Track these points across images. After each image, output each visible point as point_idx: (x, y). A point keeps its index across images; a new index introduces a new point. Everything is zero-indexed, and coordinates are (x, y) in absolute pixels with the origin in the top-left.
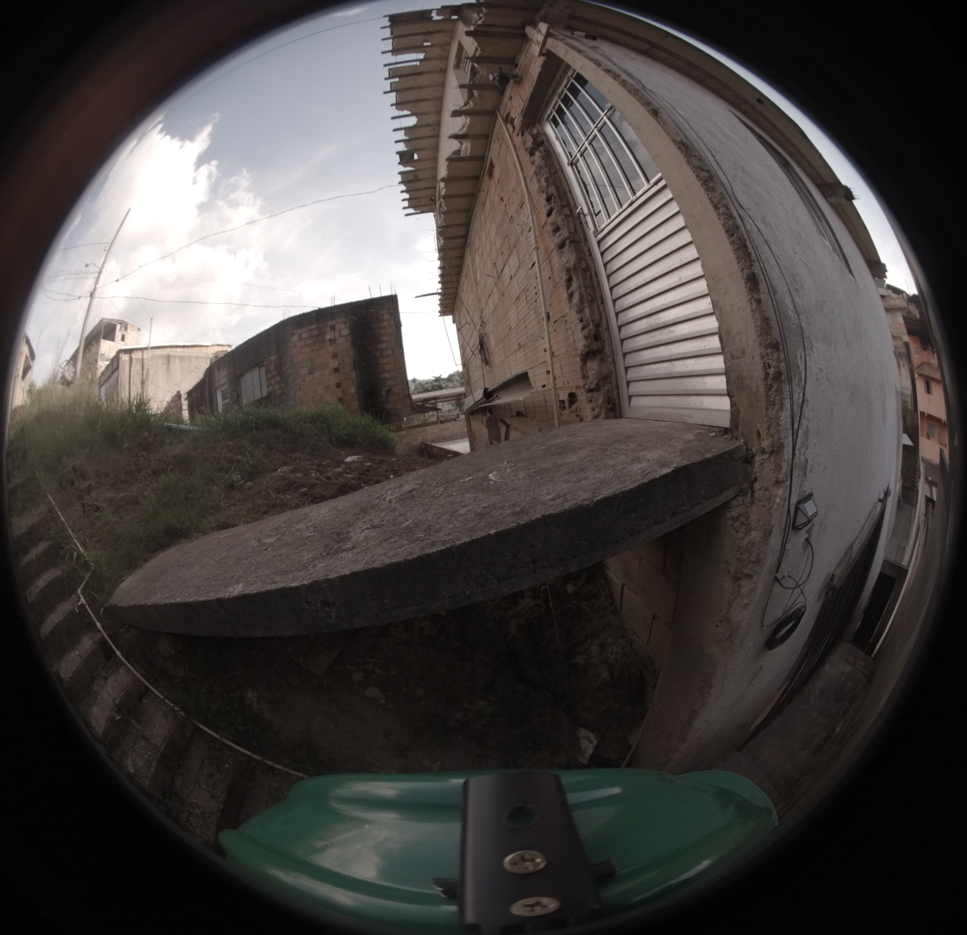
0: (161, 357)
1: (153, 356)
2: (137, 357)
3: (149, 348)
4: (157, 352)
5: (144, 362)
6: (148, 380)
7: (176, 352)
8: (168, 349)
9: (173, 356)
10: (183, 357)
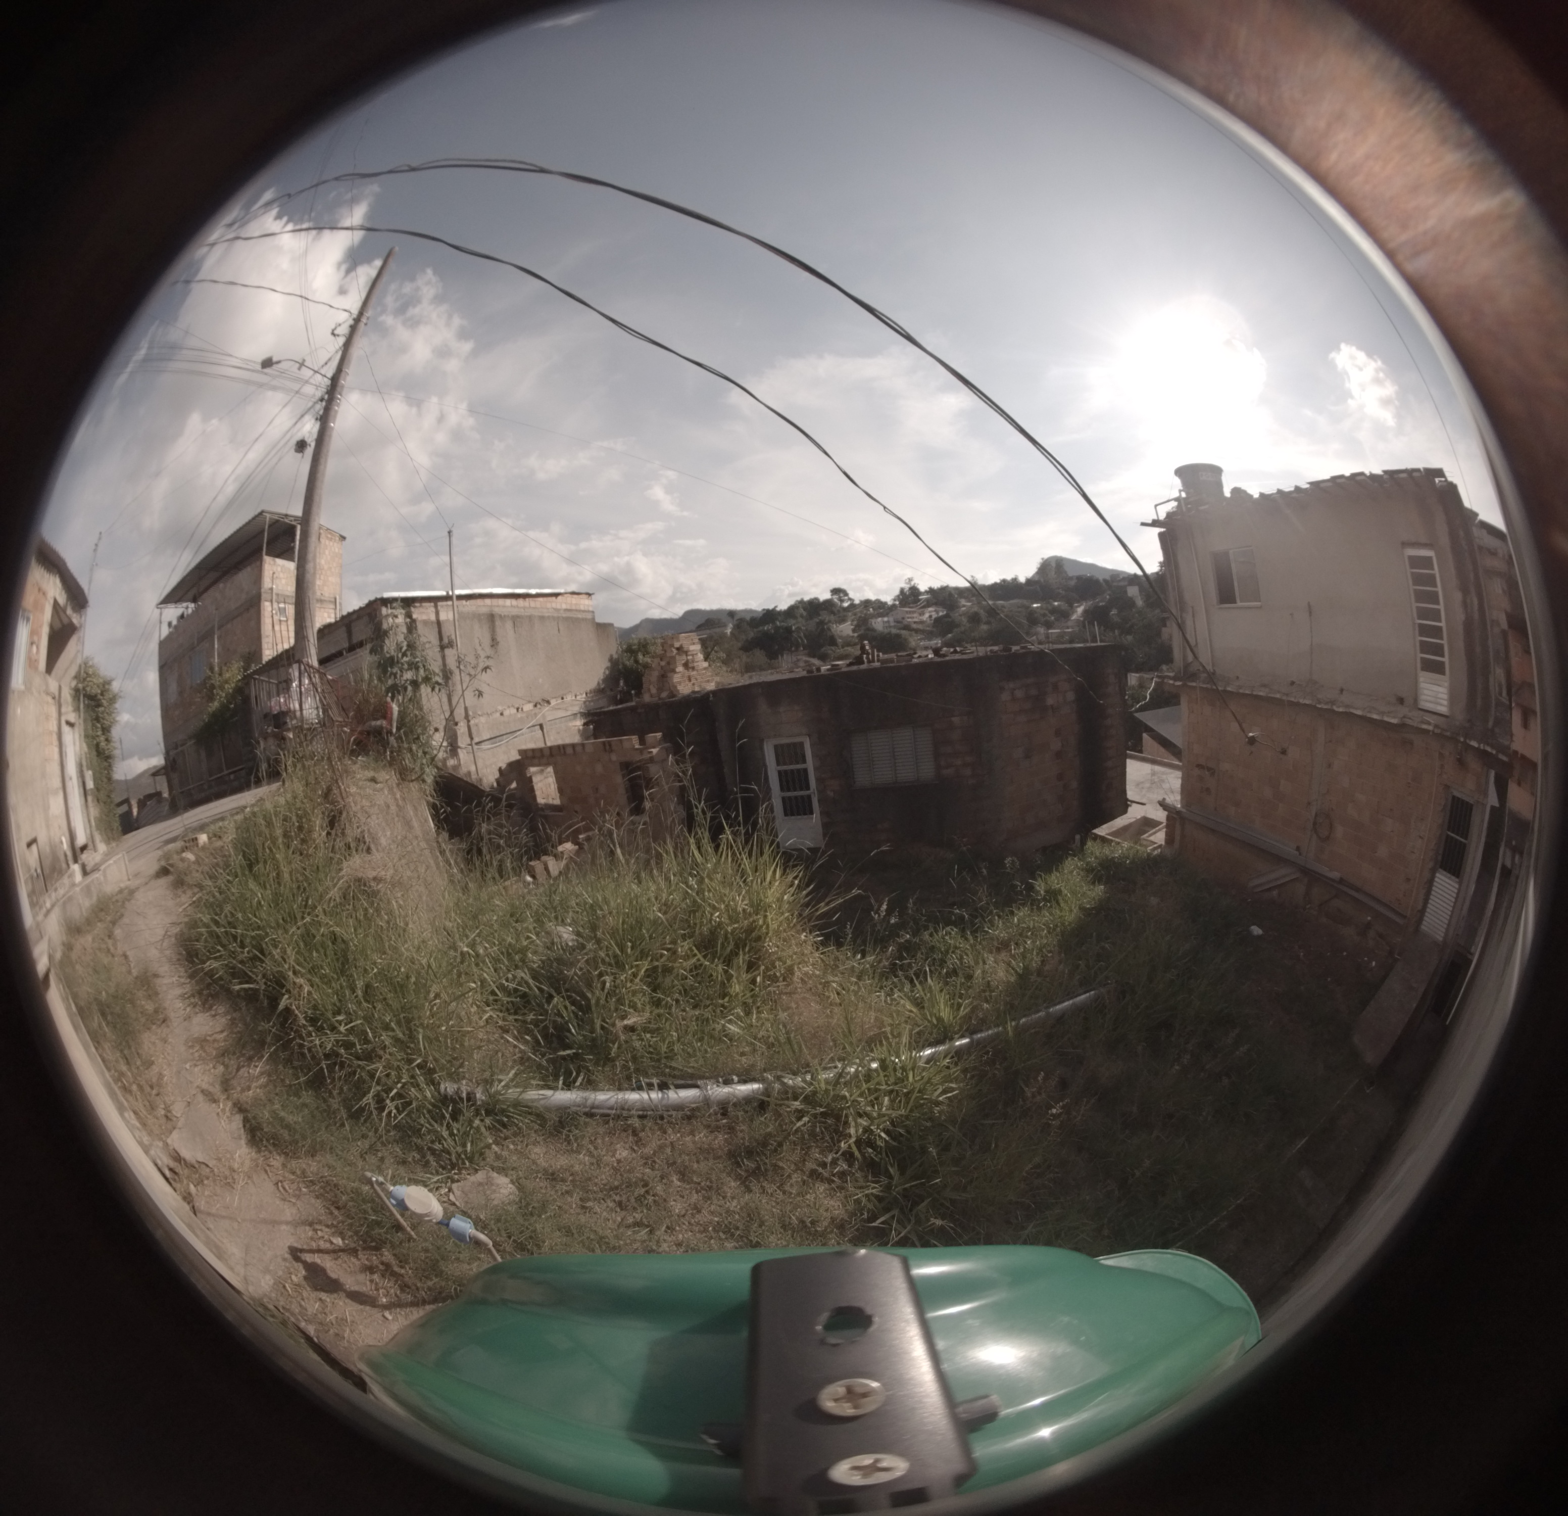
0: (477, 617)
1: (462, 617)
2: (424, 617)
3: (455, 598)
5: (443, 630)
6: (460, 670)
7: (504, 607)
8: (488, 601)
9: (500, 616)
10: (518, 617)
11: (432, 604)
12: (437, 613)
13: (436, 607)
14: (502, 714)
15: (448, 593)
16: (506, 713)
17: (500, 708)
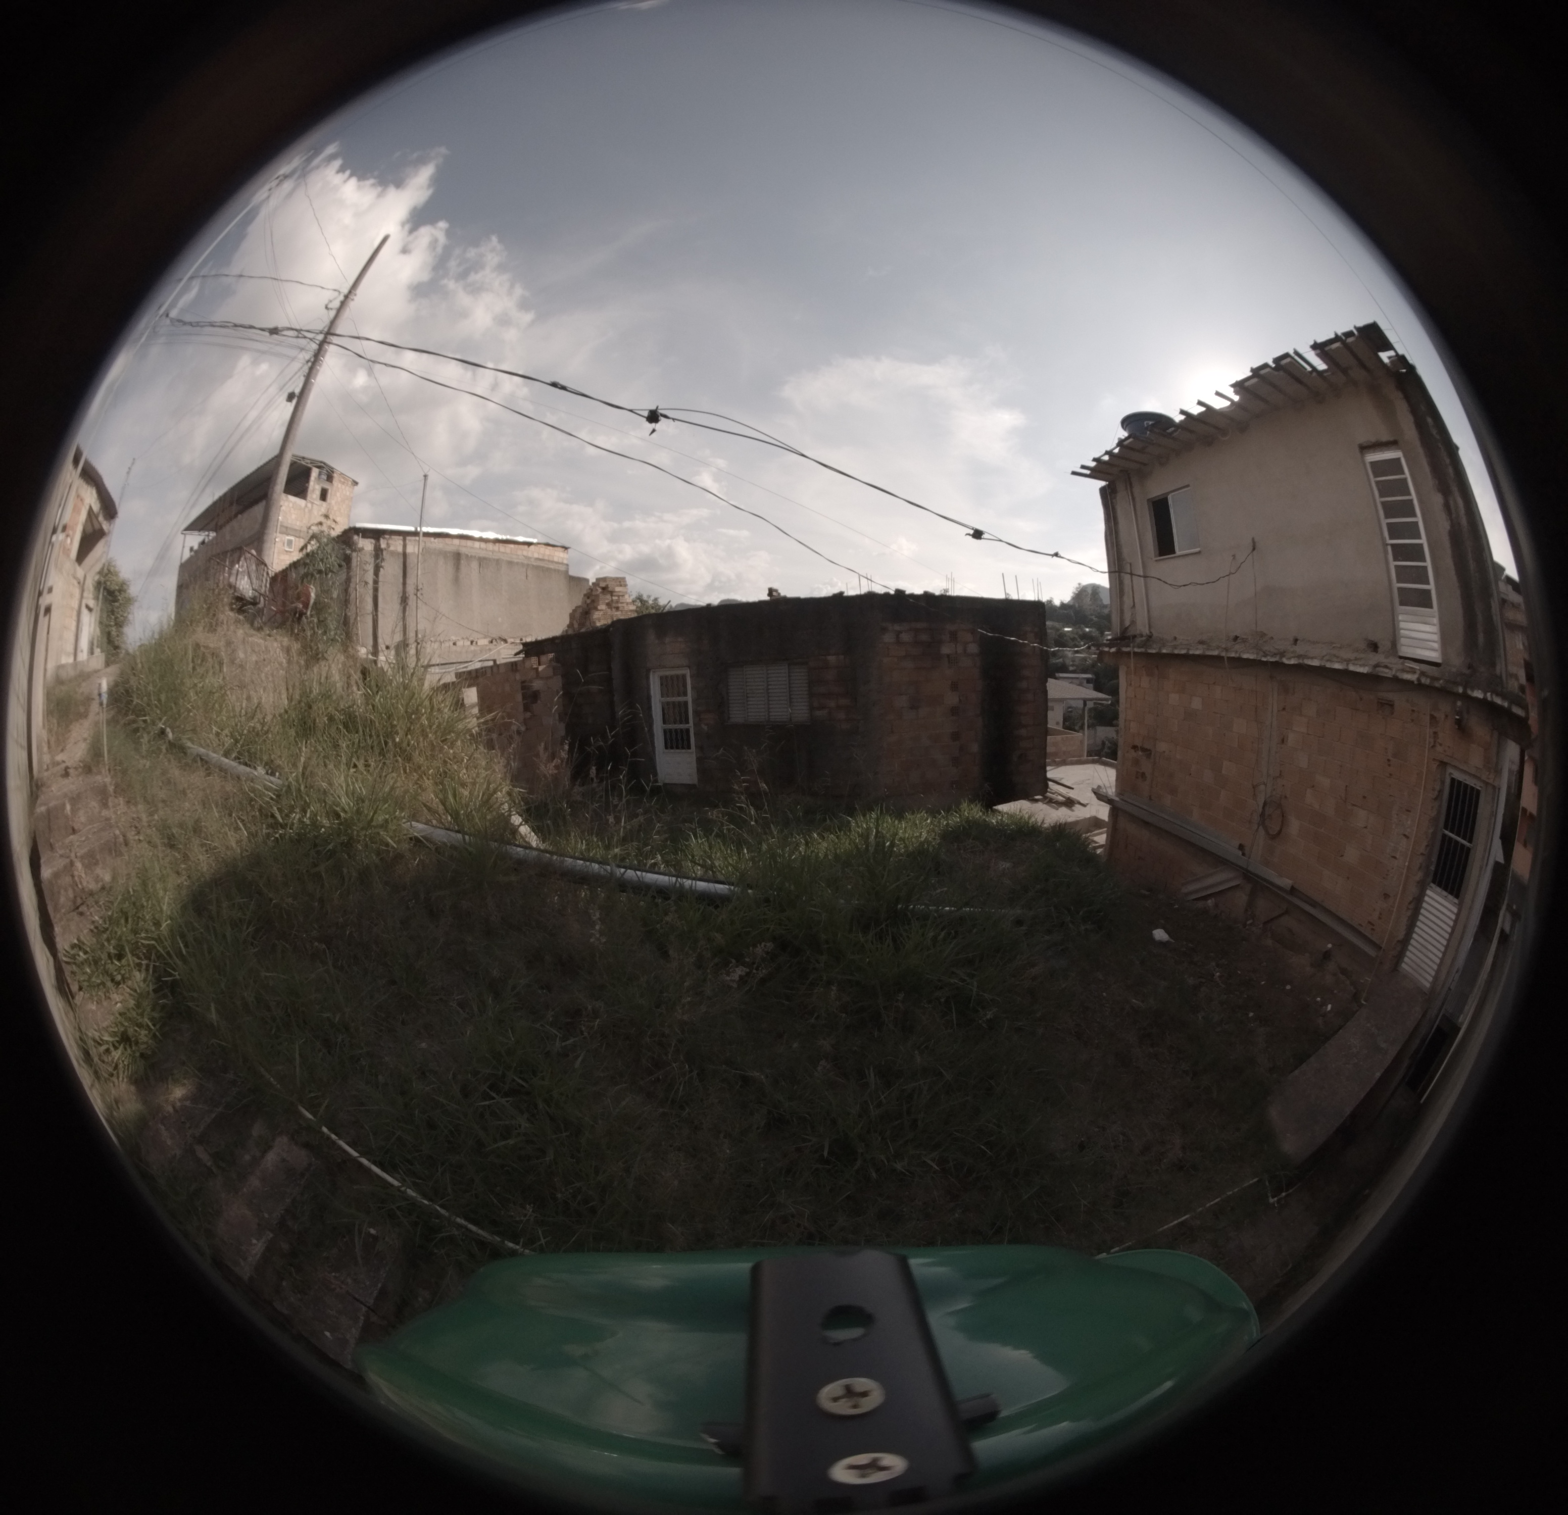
0: (443, 554)
1: (426, 552)
2: (392, 548)
3: (421, 534)
4: (436, 543)
5: (408, 561)
6: (417, 597)
7: (472, 548)
8: (456, 542)
9: (467, 556)
10: (485, 558)
11: (401, 538)
12: (405, 546)
13: (404, 540)
14: (455, 644)
15: (416, 529)
16: (460, 643)
17: (454, 638)
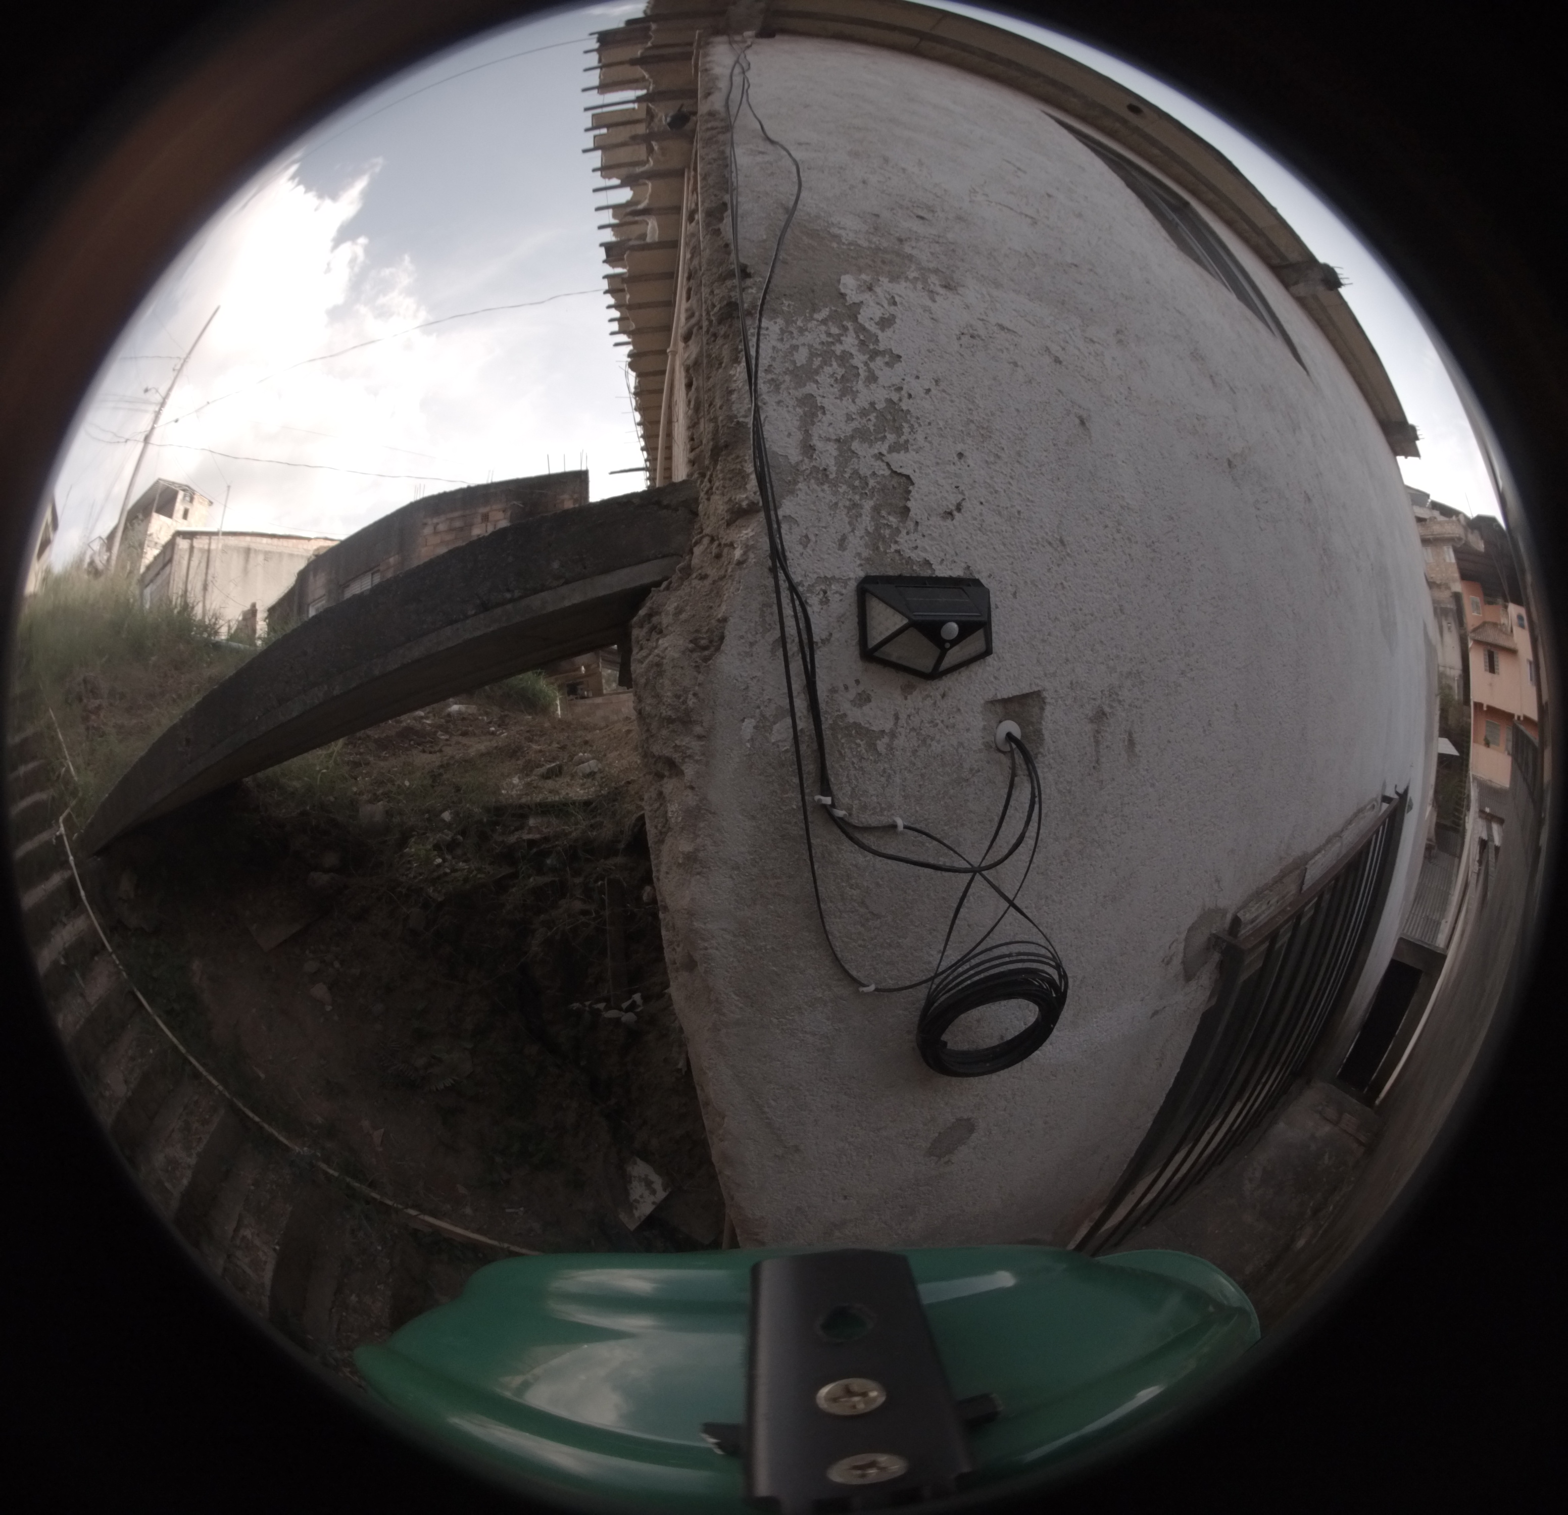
0: (237, 549)
1: (224, 546)
2: (201, 546)
3: (220, 534)
4: (232, 541)
5: (211, 555)
7: (260, 543)
8: (247, 539)
9: (254, 548)
10: (270, 552)
11: (208, 537)
12: (210, 544)
13: (210, 539)
15: (219, 529)
